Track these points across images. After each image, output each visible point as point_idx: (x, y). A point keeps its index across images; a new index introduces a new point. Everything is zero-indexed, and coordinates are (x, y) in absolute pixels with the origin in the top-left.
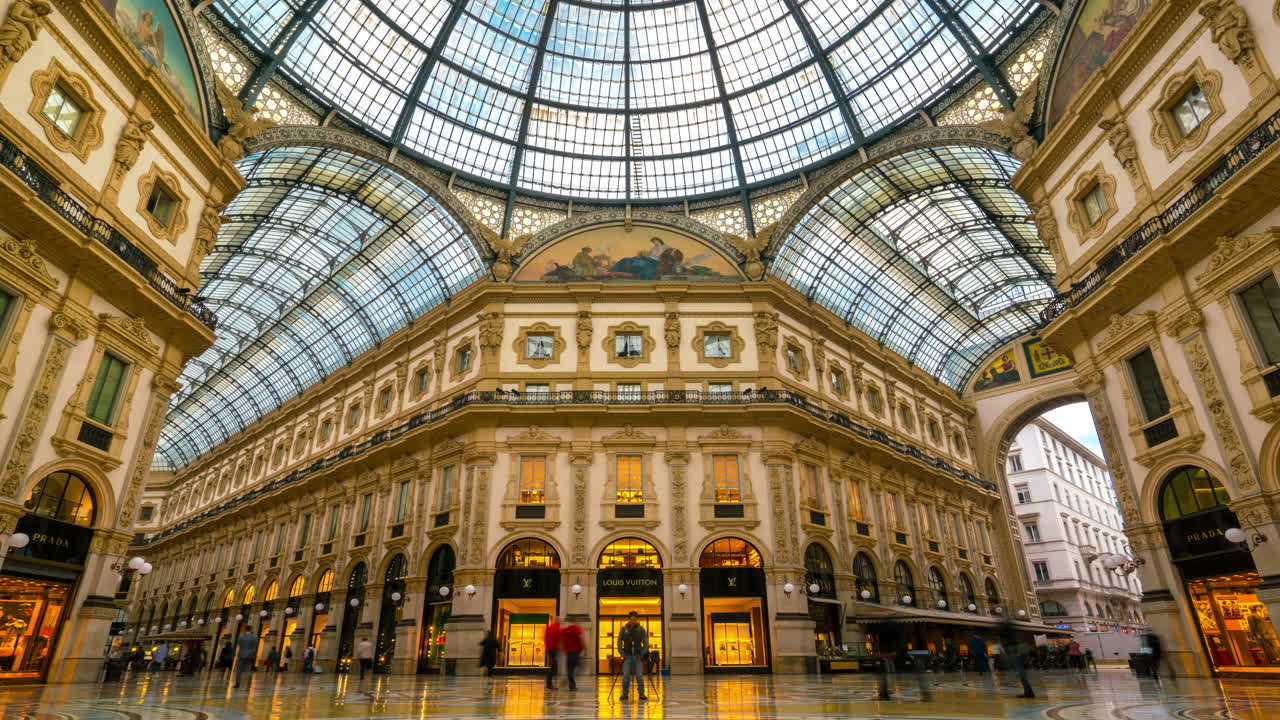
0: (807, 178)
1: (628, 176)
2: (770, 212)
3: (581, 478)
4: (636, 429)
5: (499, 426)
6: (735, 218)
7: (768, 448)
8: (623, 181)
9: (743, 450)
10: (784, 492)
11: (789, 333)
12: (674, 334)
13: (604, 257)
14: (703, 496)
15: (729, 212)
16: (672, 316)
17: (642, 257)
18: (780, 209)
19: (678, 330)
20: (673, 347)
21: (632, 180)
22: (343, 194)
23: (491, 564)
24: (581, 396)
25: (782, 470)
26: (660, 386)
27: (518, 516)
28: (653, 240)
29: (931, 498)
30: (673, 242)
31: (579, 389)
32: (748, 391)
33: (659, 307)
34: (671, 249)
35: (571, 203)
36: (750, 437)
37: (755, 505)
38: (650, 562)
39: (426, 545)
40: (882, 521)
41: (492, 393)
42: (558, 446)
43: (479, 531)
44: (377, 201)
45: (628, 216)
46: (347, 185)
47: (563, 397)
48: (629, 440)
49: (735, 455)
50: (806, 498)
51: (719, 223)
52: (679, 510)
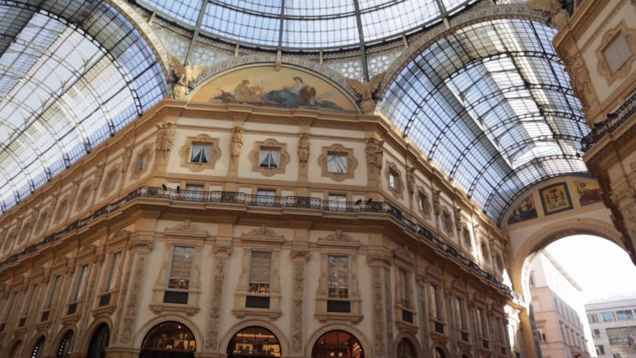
0: (407, 40)
1: (281, 31)
2: (380, 64)
3: (220, 268)
4: (269, 229)
5: (160, 218)
6: (355, 67)
7: (372, 252)
8: (278, 33)
9: (352, 252)
10: (383, 290)
11: (391, 160)
12: (306, 151)
13: (258, 88)
14: (320, 291)
15: (351, 63)
16: (304, 137)
17: (286, 90)
18: (387, 62)
19: (308, 149)
20: (303, 161)
21: (284, 33)
22: (72, 23)
23: (138, 344)
24: (228, 196)
25: (382, 272)
26: (291, 193)
27: (165, 301)
28: (295, 79)
29: (483, 303)
30: (310, 81)
31: (227, 190)
32: (359, 202)
33: (295, 129)
34: (307, 87)
35: (238, 47)
36: (359, 241)
37: (360, 302)
38: (272, 350)
39: (90, 322)
40: (452, 321)
41: (157, 188)
42: (205, 239)
43: (131, 312)
44: (97, 31)
45: (279, 60)
46: (76, 16)
47: (213, 196)
48: (263, 238)
49: (346, 256)
50: (399, 299)
51: (344, 70)
52: (298, 303)
